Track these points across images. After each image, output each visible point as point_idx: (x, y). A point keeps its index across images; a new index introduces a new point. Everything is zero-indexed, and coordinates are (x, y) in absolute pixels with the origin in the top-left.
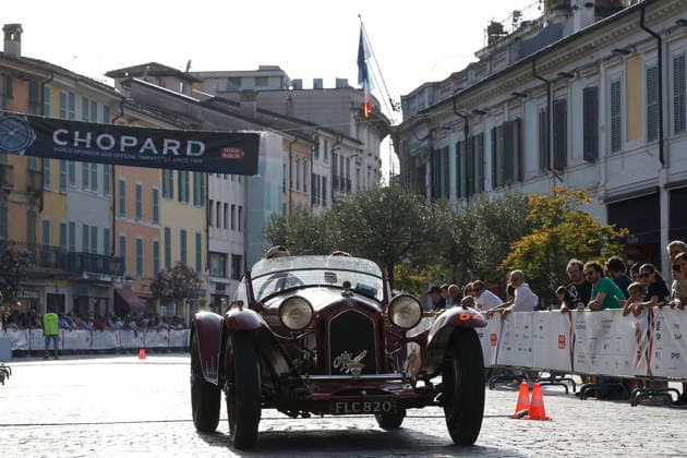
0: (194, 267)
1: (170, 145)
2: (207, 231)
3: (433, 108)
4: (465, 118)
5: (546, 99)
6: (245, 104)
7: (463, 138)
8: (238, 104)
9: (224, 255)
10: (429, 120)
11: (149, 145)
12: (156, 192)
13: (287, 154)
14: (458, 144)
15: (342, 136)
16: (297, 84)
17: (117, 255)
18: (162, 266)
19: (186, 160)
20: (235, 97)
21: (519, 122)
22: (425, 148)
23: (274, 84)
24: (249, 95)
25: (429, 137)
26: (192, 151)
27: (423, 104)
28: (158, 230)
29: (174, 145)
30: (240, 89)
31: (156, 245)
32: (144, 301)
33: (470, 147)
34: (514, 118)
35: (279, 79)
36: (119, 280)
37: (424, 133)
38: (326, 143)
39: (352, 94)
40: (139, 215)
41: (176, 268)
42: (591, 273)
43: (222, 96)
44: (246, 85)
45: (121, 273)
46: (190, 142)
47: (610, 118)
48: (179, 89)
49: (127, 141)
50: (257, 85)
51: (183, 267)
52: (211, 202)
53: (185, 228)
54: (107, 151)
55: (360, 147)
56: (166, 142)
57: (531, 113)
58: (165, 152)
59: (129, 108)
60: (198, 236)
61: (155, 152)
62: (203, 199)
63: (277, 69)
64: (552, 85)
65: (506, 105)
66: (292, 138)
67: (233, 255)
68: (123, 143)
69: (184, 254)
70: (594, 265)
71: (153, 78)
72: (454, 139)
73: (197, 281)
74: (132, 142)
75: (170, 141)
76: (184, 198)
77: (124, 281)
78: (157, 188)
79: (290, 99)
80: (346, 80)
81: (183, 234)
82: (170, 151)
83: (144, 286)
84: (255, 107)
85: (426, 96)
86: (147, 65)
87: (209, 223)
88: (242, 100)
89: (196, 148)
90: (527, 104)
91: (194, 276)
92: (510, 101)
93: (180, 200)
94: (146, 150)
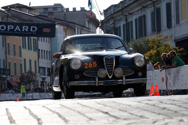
0: (34, 71)
1: (25, 28)
2: (38, 60)
3: (114, 13)
4: (126, 16)
5: (153, 8)
6: (50, 16)
7: (125, 23)
8: (47, 17)
9: (44, 68)
10: (113, 18)
11: (18, 28)
12: (20, 47)
13: (65, 33)
14: (124, 25)
15: (83, 26)
16: (67, 10)
17: (8, 68)
18: (23, 72)
19: (31, 33)
20: (46, 14)
21: (144, 16)
22: (112, 27)
23: (59, 10)
24: (51, 13)
25: (114, 23)
26: (32, 30)
27: (111, 12)
28: (22, 60)
29: (26, 28)
30: (48, 12)
31: (21, 65)
32: (18, 84)
33: (128, 26)
34: (143, 15)
35: (61, 8)
36: (9, 77)
37: (112, 22)
38: (78, 29)
39: (86, 12)
40: (15, 54)
41: (28, 72)
42: (172, 55)
43: (42, 14)
44: (50, 10)
45: (9, 74)
46: (32, 27)
47: (175, 13)
48: (27, 12)
49: (10, 27)
50: (54, 10)
51: (30, 72)
52: (39, 50)
53: (30, 59)
54: (3, 31)
55: (90, 30)
56: (24, 27)
57: (148, 13)
58: (23, 30)
59: (10, 18)
60: (35, 62)
61: (20, 30)
62: (37, 49)
63: (60, 5)
64: (155, 3)
65: (140, 10)
66: (66, 28)
67: (47, 68)
68: (9, 28)
69: (30, 67)
70: (173, 52)
71: (18, 9)
72: (122, 24)
73: (36, 76)
74: (11, 27)
75: (25, 27)
76: (30, 49)
77: (10, 77)
78: (20, 45)
79: (65, 15)
80: (84, 8)
81: (30, 61)
82: (25, 30)
83: (17, 79)
84: (53, 17)
85: (112, 9)
86: (15, 4)
87: (39, 57)
88: (49, 15)
89: (34, 29)
90: (147, 10)
91: (35, 75)
92: (141, 9)
93: (29, 49)
94: (16, 30)
